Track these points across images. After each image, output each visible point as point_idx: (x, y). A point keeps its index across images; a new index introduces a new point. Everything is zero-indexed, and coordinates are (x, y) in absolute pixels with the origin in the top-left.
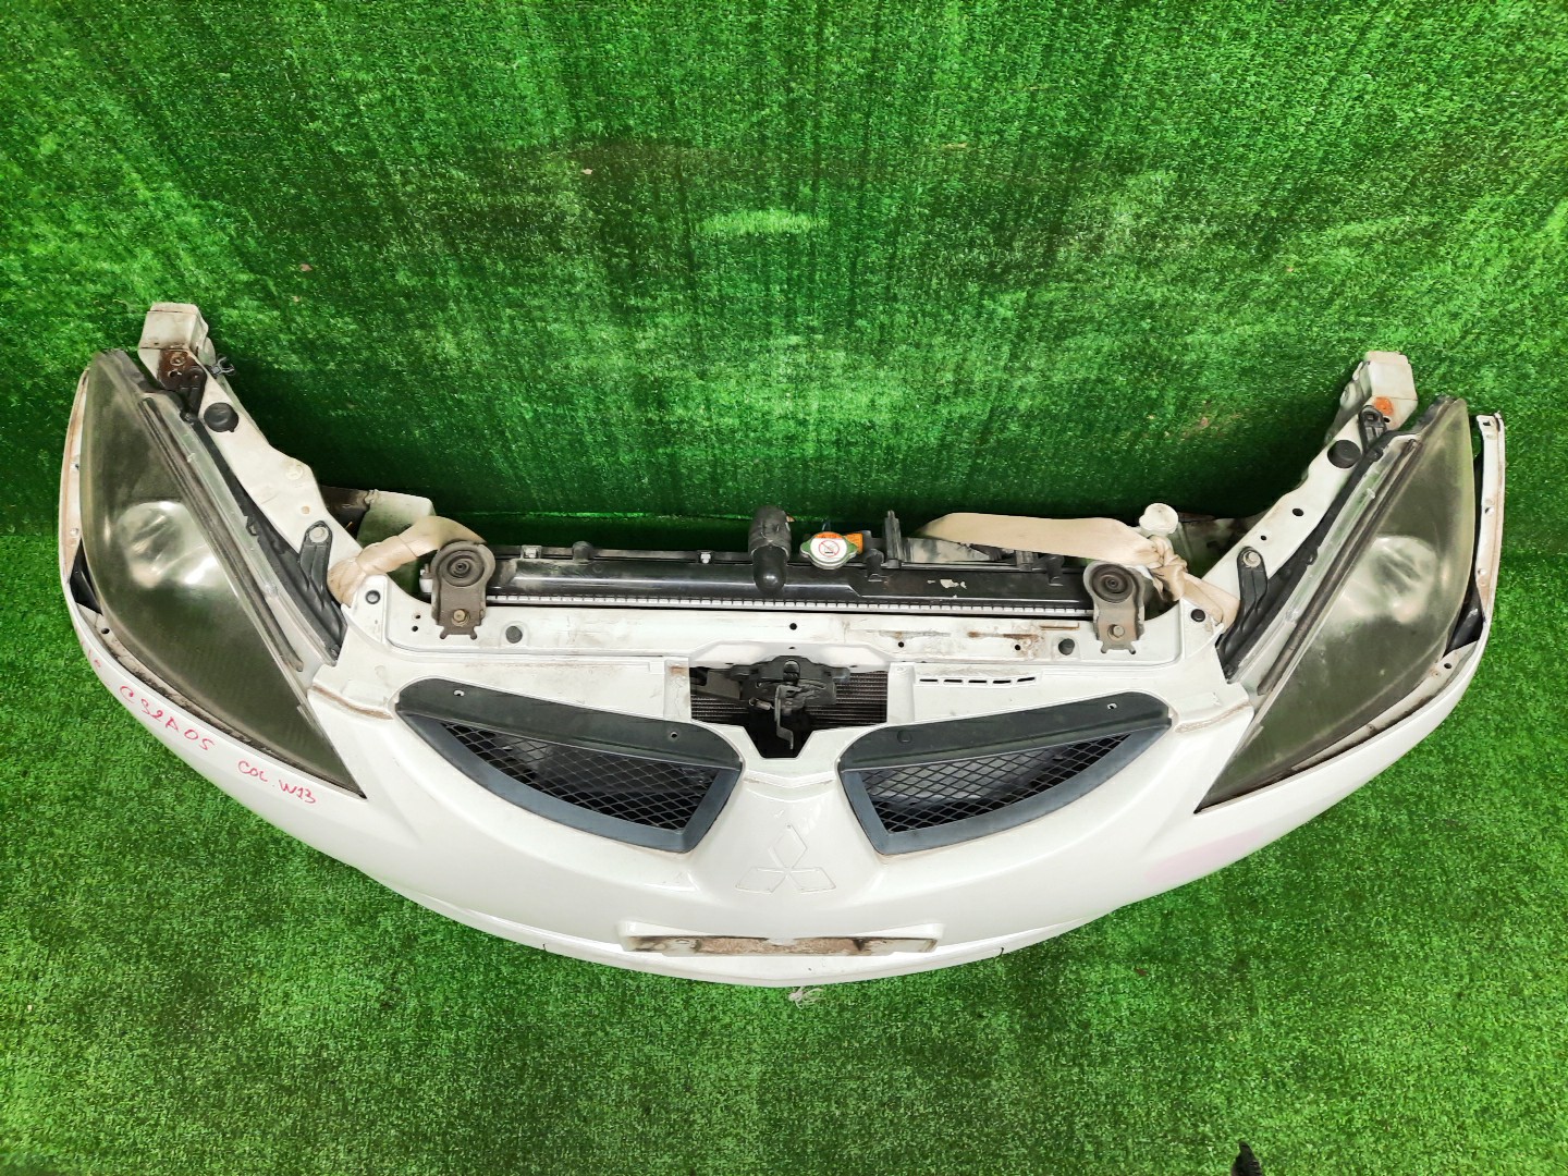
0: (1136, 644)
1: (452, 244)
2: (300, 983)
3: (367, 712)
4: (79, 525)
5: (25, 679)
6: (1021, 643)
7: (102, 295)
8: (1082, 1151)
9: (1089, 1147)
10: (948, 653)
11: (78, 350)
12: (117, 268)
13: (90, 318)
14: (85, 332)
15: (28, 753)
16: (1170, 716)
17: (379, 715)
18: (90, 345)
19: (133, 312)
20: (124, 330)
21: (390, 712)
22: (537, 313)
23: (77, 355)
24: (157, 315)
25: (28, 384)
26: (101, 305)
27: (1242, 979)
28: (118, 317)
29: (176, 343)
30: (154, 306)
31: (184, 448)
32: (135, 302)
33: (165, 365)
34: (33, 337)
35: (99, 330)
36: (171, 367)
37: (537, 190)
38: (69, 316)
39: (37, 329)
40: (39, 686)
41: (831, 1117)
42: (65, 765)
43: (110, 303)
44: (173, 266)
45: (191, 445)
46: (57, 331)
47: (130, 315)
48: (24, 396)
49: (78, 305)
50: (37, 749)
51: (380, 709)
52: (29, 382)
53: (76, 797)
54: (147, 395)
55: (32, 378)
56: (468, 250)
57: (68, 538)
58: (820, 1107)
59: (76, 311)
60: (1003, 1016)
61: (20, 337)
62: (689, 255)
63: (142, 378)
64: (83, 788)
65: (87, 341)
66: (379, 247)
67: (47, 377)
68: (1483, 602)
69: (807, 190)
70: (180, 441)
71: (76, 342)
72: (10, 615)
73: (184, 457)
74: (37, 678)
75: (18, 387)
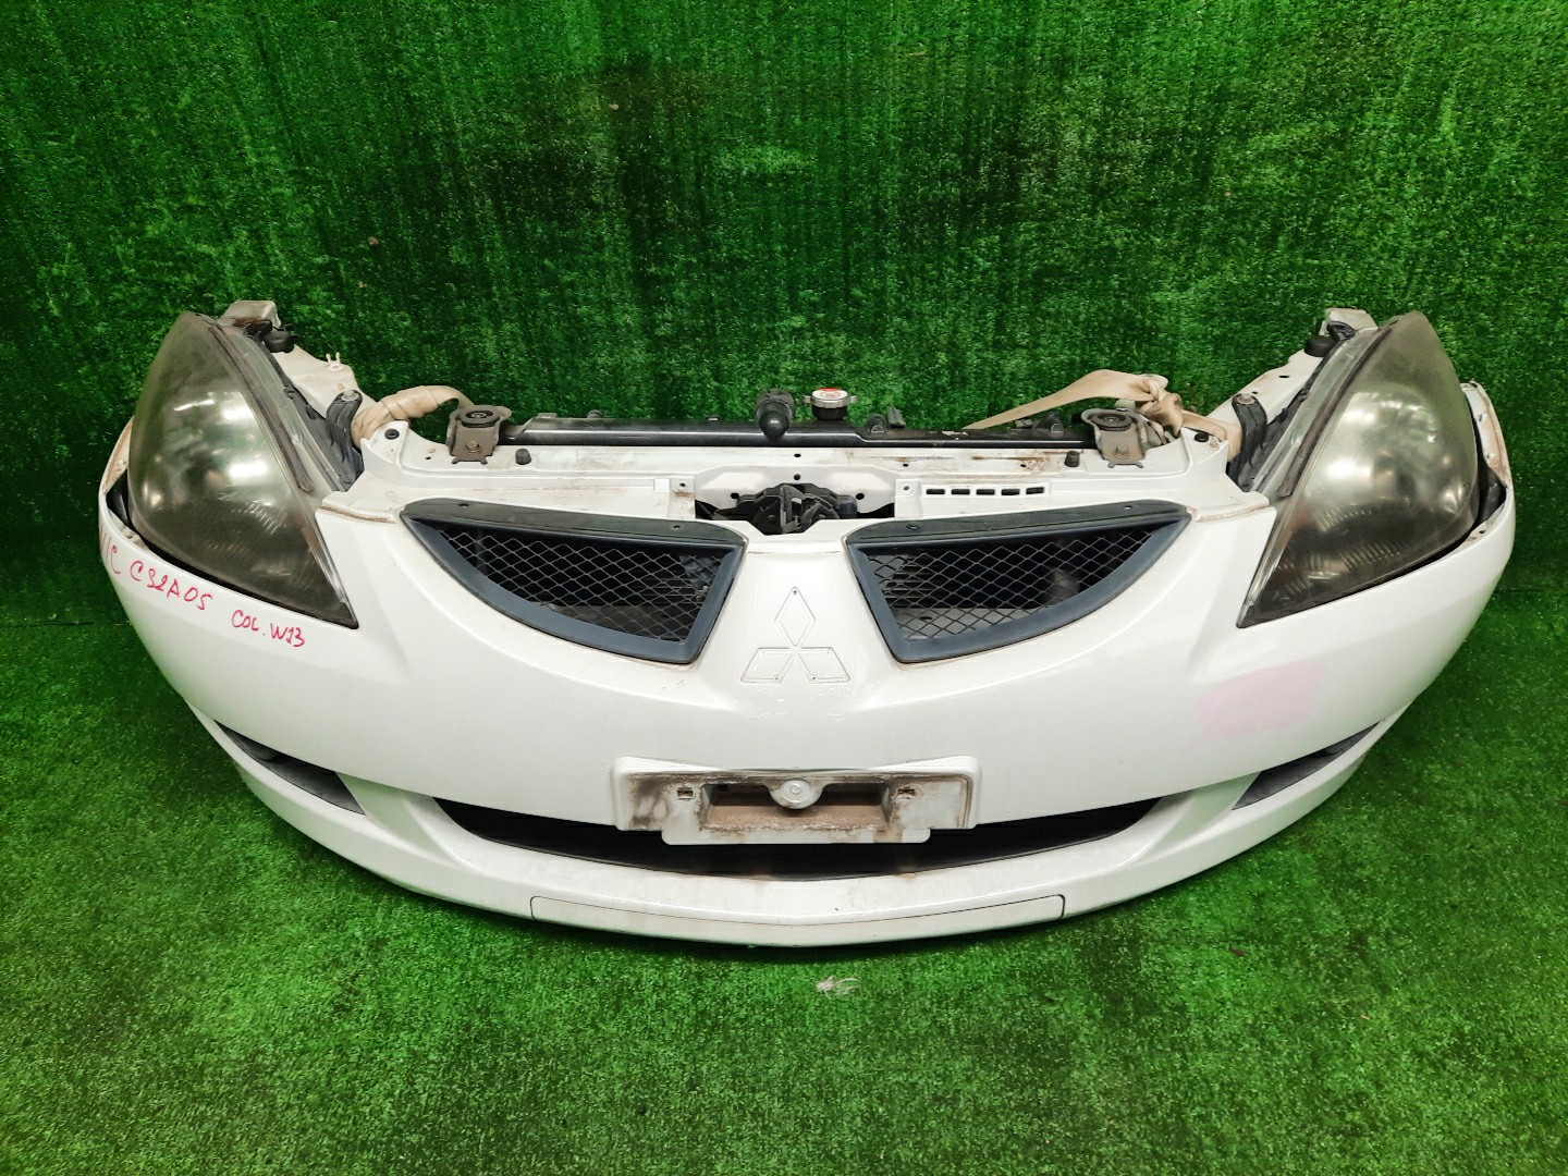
0: (1143, 462)
1: (498, 207)
2: (245, 989)
3: (371, 520)
4: (127, 459)
6: (1026, 463)
8: (1201, 1146)
9: (1207, 1141)
10: (954, 470)
16: (1189, 512)
17: (384, 520)
21: (393, 517)
22: (568, 292)
24: (239, 305)
27: (1363, 956)
29: (251, 318)
33: (237, 324)
37: (572, 132)
41: (872, 1114)
51: (383, 515)
56: (513, 212)
57: (116, 468)
58: (858, 1104)
60: (1077, 1003)
62: (699, 205)
66: (437, 212)
68: (1501, 476)
69: (798, 121)
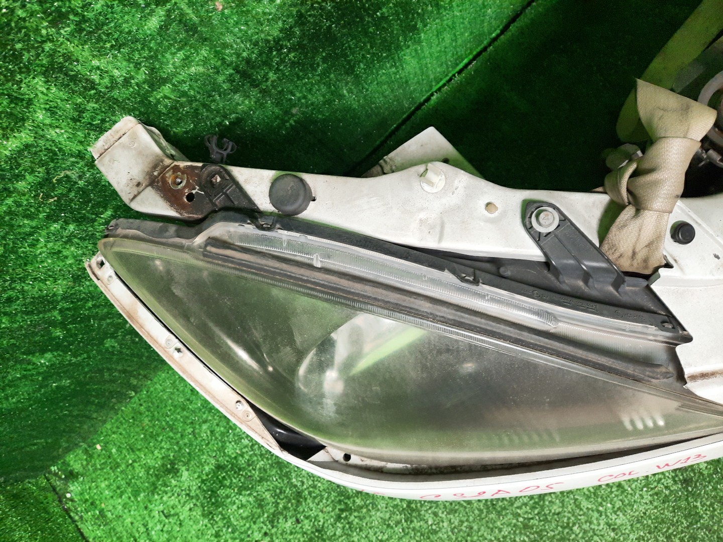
5: (237, 469)
7: (41, 185)
11: (66, 257)
12: (25, 136)
13: (51, 218)
14: (57, 236)
15: (285, 508)
18: (72, 244)
19: (80, 177)
20: (86, 203)
23: (70, 261)
24: (106, 158)
25: (56, 315)
26: (47, 196)
28: (72, 195)
29: (155, 167)
30: (94, 150)
31: (300, 257)
32: (73, 164)
33: (170, 195)
34: (23, 280)
35: (67, 223)
36: (181, 192)
38: (31, 234)
39: (19, 270)
40: (249, 465)
42: (315, 498)
43: (53, 188)
44: (74, 79)
45: (302, 248)
46: (36, 256)
47: (81, 183)
48: (63, 325)
49: (30, 217)
50: (289, 501)
52: (56, 313)
53: (342, 510)
54: (200, 240)
55: (55, 308)
59: (34, 223)
61: (13, 289)
63: (172, 229)
64: (340, 502)
65: (66, 243)
67: (65, 298)
70: (288, 253)
71: (60, 252)
72: (186, 441)
73: (310, 267)
74: (242, 461)
75: (53, 323)
